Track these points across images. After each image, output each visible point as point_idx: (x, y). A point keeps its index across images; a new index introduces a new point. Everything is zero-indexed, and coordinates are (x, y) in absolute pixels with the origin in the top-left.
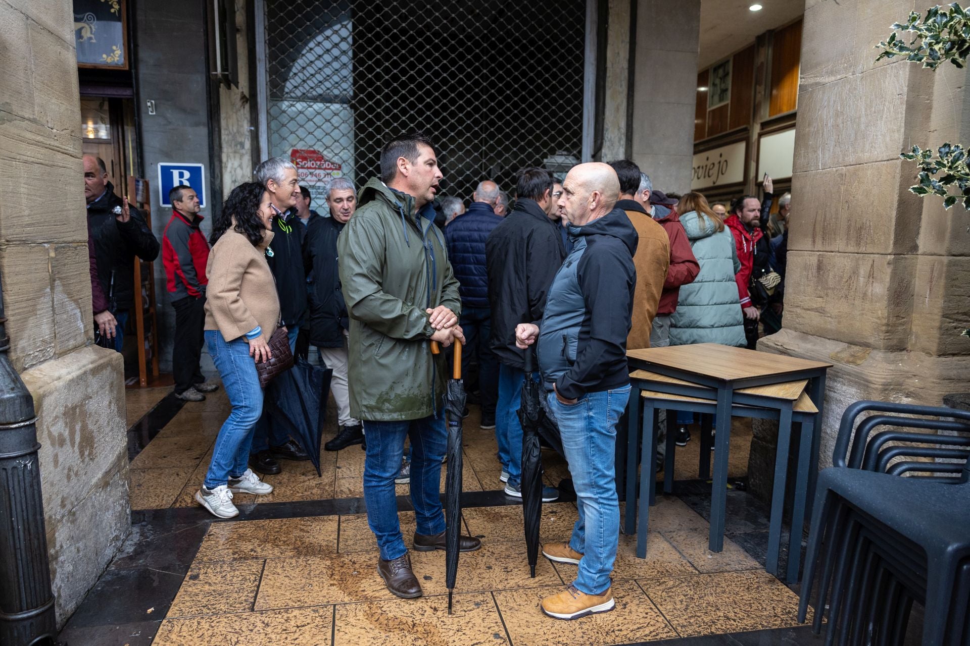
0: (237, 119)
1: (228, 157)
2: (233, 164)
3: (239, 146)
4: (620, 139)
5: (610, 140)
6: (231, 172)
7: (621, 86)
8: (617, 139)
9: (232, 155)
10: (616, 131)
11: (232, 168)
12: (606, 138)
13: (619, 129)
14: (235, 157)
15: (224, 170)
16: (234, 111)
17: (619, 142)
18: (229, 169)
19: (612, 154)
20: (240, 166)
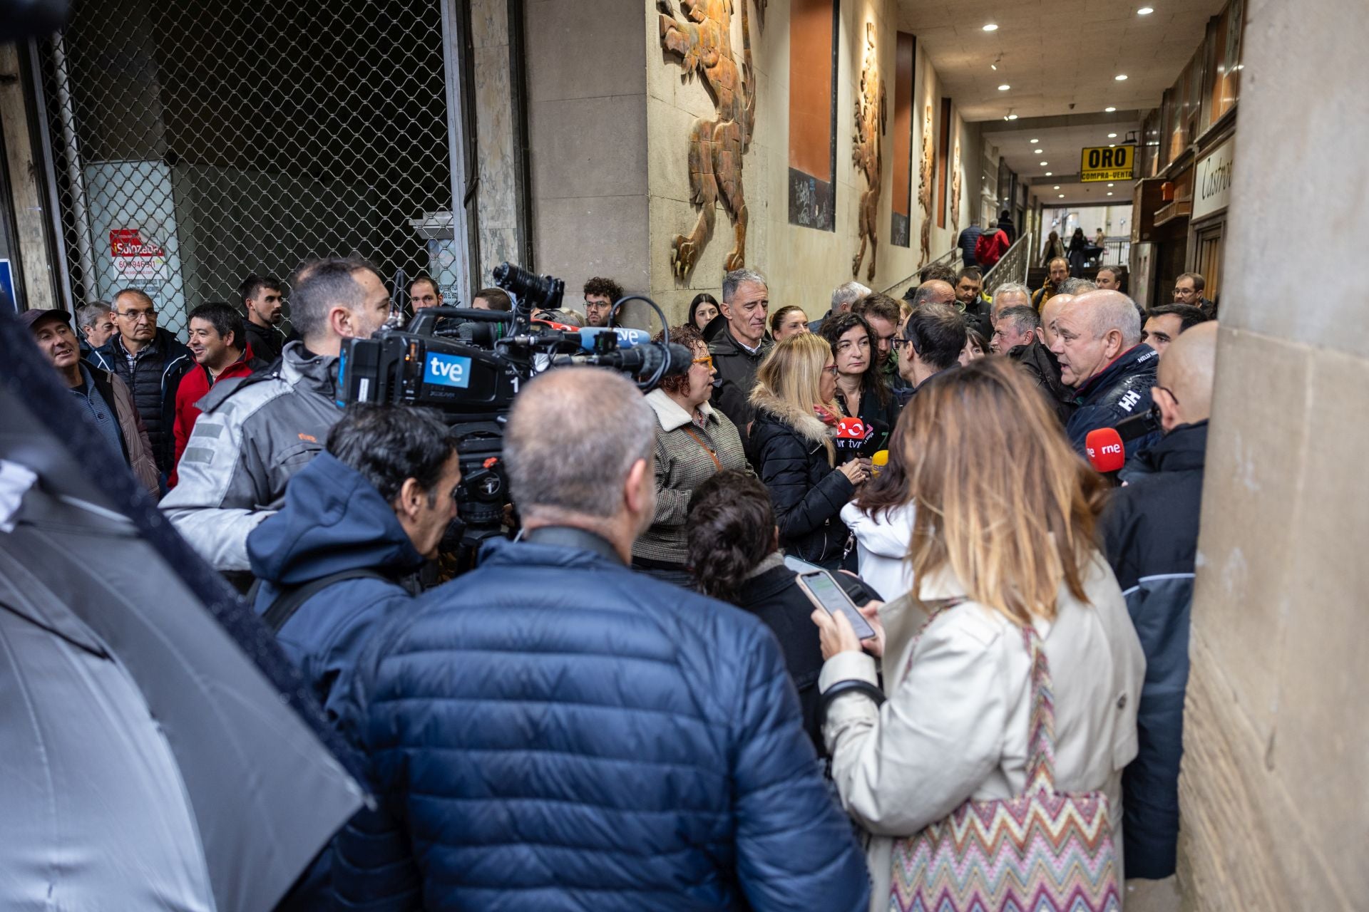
0: (29, 198)
1: (26, 248)
2: (32, 257)
3: (34, 233)
4: (506, 176)
5: (490, 180)
6: (31, 268)
7: (501, 79)
8: (501, 177)
9: (29, 245)
10: (498, 162)
11: (31, 262)
12: (482, 177)
13: (503, 157)
14: (32, 247)
15: (24, 266)
16: (25, 187)
17: (505, 182)
18: (29, 265)
19: (495, 204)
20: (38, 259)
